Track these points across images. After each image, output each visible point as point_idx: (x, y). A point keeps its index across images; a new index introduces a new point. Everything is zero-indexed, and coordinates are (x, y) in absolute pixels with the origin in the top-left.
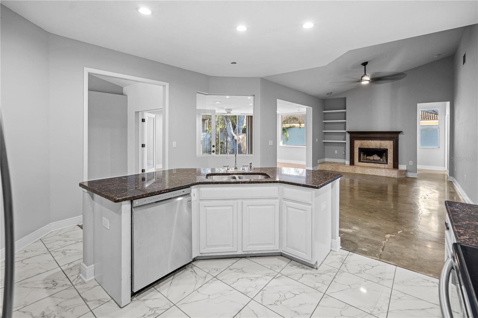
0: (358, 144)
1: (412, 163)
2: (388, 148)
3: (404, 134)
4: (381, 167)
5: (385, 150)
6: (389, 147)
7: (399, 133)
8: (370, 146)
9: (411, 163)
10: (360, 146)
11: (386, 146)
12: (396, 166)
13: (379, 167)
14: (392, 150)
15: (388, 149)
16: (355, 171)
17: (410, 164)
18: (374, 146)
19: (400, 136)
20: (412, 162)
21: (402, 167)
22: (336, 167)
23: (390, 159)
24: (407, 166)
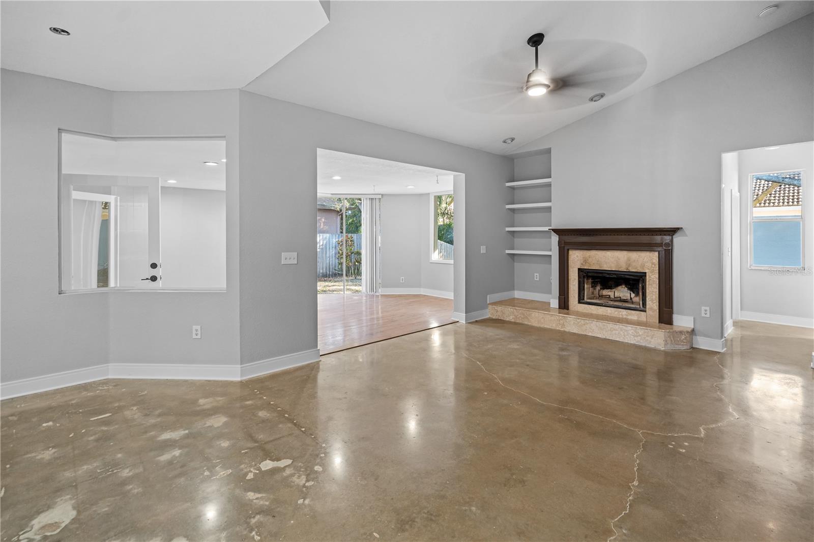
0: (577, 258)
1: (708, 312)
2: (647, 271)
3: (686, 236)
4: (629, 317)
5: (641, 277)
6: (648, 269)
7: (673, 231)
8: (605, 266)
9: (706, 311)
10: (582, 264)
11: (643, 266)
12: (666, 316)
13: (625, 316)
14: (657, 276)
15: (646, 273)
16: (563, 325)
17: (703, 315)
18: (613, 265)
19: (677, 240)
20: (708, 308)
21: (682, 321)
22: (524, 315)
23: (652, 300)
24: (694, 318)
